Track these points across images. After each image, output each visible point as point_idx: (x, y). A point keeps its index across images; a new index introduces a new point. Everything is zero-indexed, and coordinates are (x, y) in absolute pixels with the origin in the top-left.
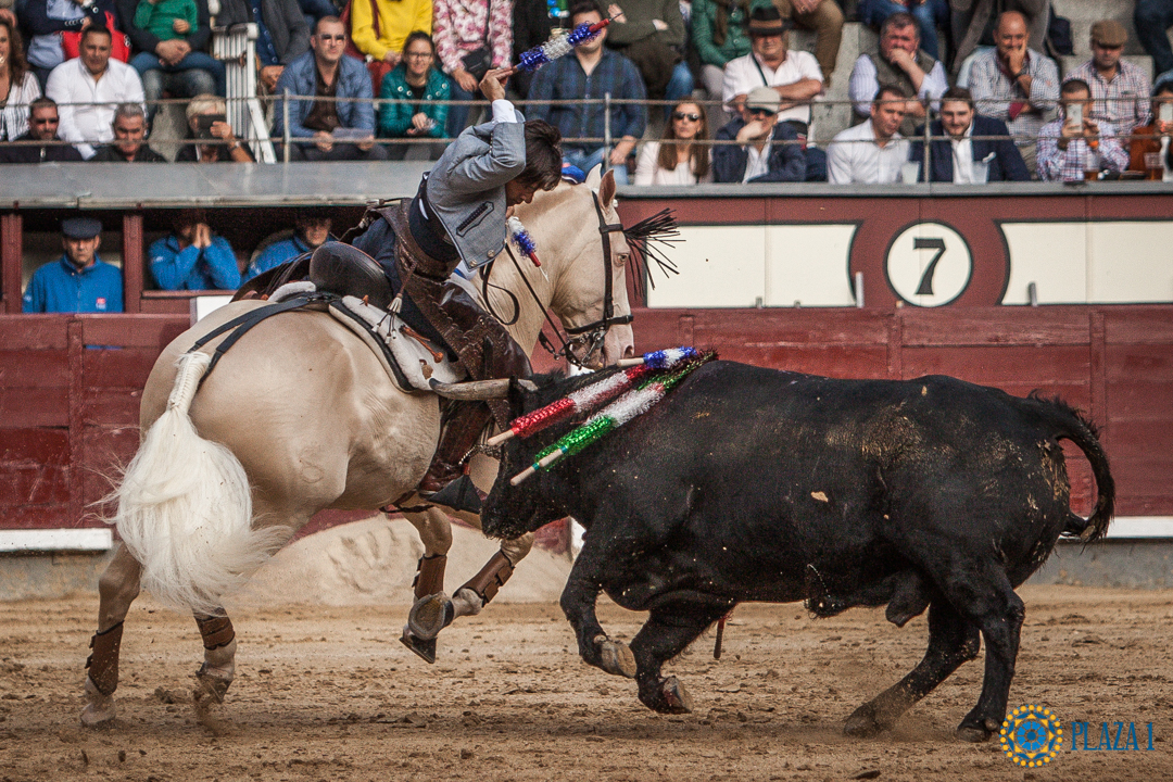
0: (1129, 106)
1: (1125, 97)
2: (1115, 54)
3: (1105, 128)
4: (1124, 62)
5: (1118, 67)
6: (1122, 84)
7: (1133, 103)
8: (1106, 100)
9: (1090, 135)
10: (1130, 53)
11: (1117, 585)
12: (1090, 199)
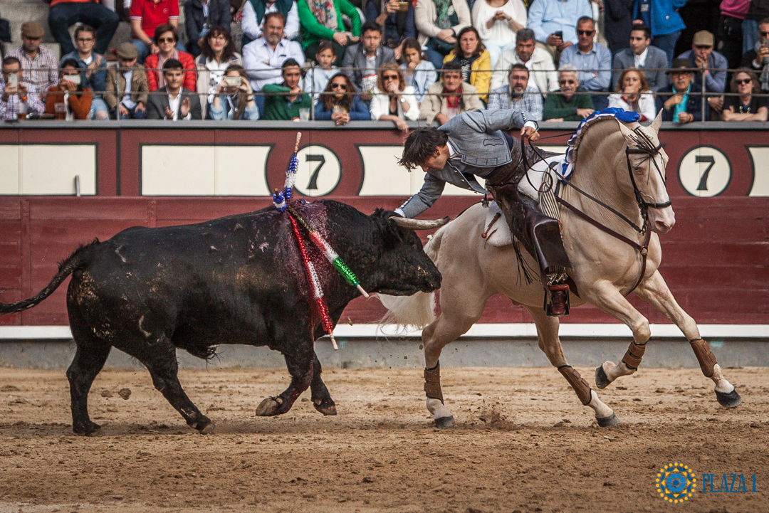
0: (45, 74)
1: (42, 68)
2: (36, 43)
3: (31, 88)
4: (42, 47)
5: (38, 50)
6: (41, 61)
7: (47, 73)
8: (31, 70)
9: (22, 92)
10: (46, 41)
11: (36, 367)
12: (21, 131)
